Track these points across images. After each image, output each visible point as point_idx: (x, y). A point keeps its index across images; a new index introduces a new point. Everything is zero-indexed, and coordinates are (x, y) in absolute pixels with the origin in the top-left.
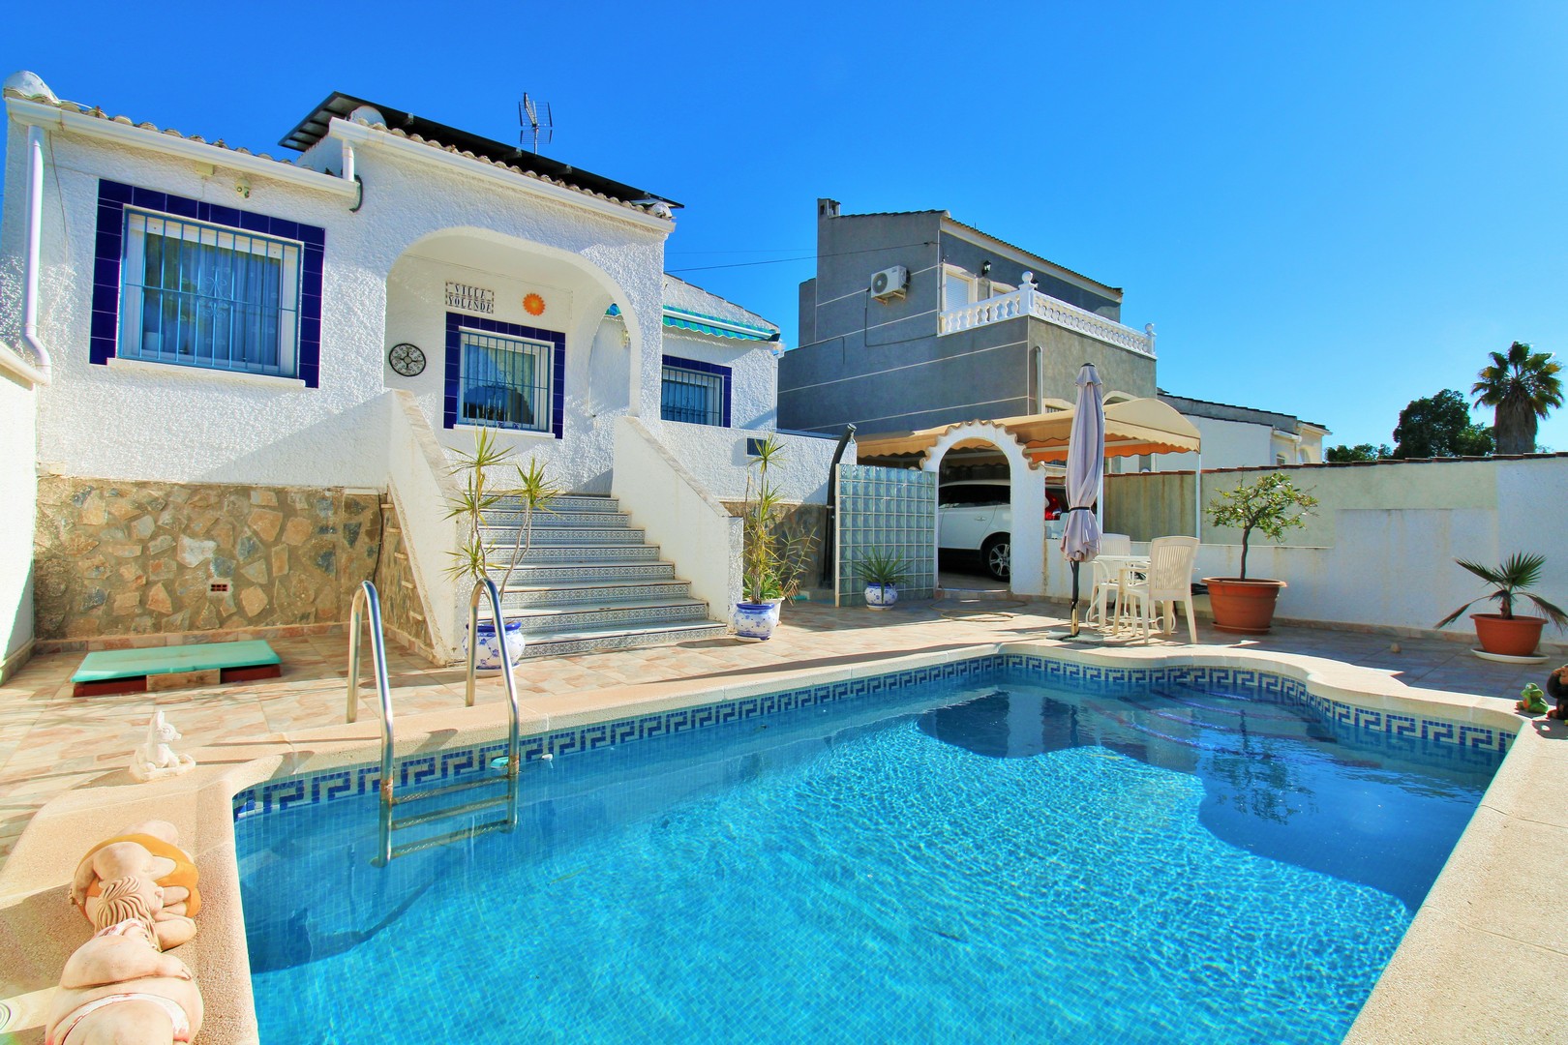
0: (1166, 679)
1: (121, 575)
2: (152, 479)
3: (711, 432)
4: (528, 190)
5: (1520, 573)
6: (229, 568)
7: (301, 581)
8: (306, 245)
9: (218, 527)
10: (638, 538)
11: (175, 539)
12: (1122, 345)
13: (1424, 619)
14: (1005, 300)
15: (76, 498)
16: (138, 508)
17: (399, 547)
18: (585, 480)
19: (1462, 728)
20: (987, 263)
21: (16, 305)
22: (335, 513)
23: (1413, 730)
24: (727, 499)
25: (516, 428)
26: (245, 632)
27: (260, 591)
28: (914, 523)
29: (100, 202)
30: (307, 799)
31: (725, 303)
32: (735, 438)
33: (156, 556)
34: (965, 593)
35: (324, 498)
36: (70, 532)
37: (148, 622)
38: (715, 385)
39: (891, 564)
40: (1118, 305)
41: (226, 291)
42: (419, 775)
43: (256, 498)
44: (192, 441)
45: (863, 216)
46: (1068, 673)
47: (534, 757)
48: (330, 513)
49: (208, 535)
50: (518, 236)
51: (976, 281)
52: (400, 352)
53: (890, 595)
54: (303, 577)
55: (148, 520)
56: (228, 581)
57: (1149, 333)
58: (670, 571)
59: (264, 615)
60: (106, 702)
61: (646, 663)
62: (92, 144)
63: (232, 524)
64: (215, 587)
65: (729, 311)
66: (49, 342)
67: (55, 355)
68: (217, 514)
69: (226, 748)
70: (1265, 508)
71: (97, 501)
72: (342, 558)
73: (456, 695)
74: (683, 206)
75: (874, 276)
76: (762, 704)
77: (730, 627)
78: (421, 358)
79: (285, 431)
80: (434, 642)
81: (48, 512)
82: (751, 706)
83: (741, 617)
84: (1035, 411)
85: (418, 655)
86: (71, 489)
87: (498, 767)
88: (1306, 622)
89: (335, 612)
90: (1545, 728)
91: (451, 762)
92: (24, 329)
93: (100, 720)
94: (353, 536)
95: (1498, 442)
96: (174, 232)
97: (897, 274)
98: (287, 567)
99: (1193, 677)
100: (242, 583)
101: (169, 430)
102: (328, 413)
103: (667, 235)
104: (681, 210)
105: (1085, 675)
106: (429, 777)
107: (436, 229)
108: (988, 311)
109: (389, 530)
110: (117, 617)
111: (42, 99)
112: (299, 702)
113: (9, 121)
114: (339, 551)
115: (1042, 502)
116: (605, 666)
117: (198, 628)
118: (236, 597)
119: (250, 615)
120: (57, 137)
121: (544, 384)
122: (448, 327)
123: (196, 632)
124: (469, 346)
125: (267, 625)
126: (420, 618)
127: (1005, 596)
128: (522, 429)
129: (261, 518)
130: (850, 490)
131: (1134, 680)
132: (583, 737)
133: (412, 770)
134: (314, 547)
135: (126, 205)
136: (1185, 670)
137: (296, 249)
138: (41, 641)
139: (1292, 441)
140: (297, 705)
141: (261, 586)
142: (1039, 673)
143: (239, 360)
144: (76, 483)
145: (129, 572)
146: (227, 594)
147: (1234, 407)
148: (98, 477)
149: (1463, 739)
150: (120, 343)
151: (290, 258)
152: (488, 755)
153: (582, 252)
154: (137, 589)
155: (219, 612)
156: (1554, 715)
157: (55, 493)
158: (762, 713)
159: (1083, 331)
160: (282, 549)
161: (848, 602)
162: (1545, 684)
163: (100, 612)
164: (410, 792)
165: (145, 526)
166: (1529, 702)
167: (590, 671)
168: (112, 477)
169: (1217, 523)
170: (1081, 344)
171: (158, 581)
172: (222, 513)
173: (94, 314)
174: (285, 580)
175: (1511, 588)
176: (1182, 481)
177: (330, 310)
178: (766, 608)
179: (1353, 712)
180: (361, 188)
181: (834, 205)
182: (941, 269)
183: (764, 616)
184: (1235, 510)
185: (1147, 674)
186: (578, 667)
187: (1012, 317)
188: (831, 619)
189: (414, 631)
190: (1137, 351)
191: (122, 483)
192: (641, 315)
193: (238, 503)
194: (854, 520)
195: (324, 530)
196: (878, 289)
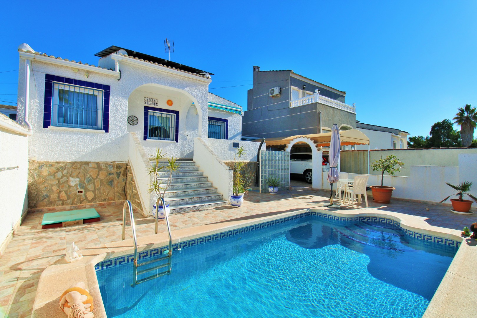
0: (359, 220)
1: (53, 189)
2: (61, 161)
3: (222, 141)
4: (168, 72)
5: (465, 187)
6: (83, 186)
7: (104, 189)
8: (105, 91)
9: (80, 174)
10: (201, 174)
11: (68, 178)
12: (345, 110)
13: (437, 199)
14: (310, 97)
15: (39, 167)
16: (57, 169)
17: (132, 179)
18: (185, 155)
19: (445, 240)
20: (304, 86)
21: (22, 112)
22: (113, 169)
23: (431, 240)
24: (227, 161)
25: (164, 139)
26: (88, 205)
27: (92, 192)
28: (283, 167)
29: (46, 81)
30: (113, 265)
31: (226, 101)
32: (229, 143)
33: (62, 183)
34: (298, 188)
35: (110, 165)
36: (38, 177)
37: (60, 202)
38: (223, 125)
39: (276, 181)
40: (344, 97)
41: (82, 105)
42: (144, 257)
43: (91, 165)
44: (72, 149)
45: (267, 71)
46: (329, 218)
47: (175, 250)
48: (112, 169)
49: (77, 177)
50: (166, 85)
51: (301, 91)
52: (131, 118)
53: (276, 190)
54: (104, 188)
55: (60, 173)
56: (83, 190)
57: (354, 106)
58: (211, 185)
59: (93, 200)
60: (52, 231)
61: (205, 215)
62: (43, 64)
63: (84, 173)
64: (79, 192)
65: (227, 103)
66: (32, 122)
67: (33, 125)
68: (80, 170)
69: (90, 250)
70: (389, 165)
71: (45, 168)
72: (115, 182)
73: (151, 228)
74: (214, 75)
75: (270, 90)
76: (240, 231)
77: (229, 202)
78: (137, 120)
79: (99, 146)
80: (143, 209)
81: (32, 171)
82: (237, 231)
83: (232, 200)
84: (319, 132)
85: (139, 213)
86: (38, 165)
87: (166, 254)
88: (401, 199)
89: (113, 198)
90: (469, 242)
91: (153, 253)
92: (25, 119)
93: (51, 237)
94: (118, 175)
95: (462, 136)
96: (67, 88)
97: (277, 89)
98: (100, 185)
99: (366, 219)
100: (87, 190)
101: (66, 147)
102: (111, 140)
103: (209, 83)
104: (213, 75)
105: (334, 219)
106: (147, 257)
107: (142, 84)
108: (305, 100)
109: (129, 174)
110: (51, 201)
111: (29, 52)
112: (107, 230)
113: (20, 58)
114: (114, 180)
115: (322, 160)
116: (193, 217)
117: (74, 204)
118: (85, 195)
119: (89, 200)
120: (33, 62)
121: (173, 126)
122: (145, 110)
123: (74, 205)
124: (151, 115)
125: (94, 202)
126: (139, 202)
127: (310, 189)
128: (166, 140)
129: (92, 171)
130: (264, 158)
131: (349, 220)
132: (189, 243)
133: (142, 255)
134: (107, 179)
135: (53, 81)
136: (364, 217)
137: (102, 92)
138: (30, 209)
139: (398, 137)
140: (106, 232)
141: (92, 191)
142: (321, 217)
143: (85, 125)
144: (40, 163)
145: (55, 188)
146: (83, 194)
147: (380, 126)
148: (46, 161)
149: (446, 243)
150: (52, 121)
151: (100, 95)
152: (163, 250)
153: (184, 89)
154: (57, 193)
155: (80, 199)
156: (472, 237)
157: (34, 166)
158: (240, 233)
159: (334, 106)
160: (98, 180)
161: (264, 192)
162: (470, 227)
163: (47, 200)
164: (141, 262)
165: (59, 175)
166: (465, 232)
167: (189, 219)
168: (50, 161)
169: (374, 170)
170: (333, 110)
171: (63, 191)
172: (81, 170)
173: (44, 113)
174: (99, 189)
175: (462, 192)
176: (364, 153)
177: (112, 110)
178: (240, 197)
179: (413, 234)
180: (121, 73)
181: (258, 68)
182: (291, 88)
183: (239, 200)
184: (379, 166)
185: (353, 219)
186: (185, 217)
187: (312, 103)
188: (258, 198)
189: (137, 205)
190: (350, 112)
191: (53, 162)
192: (202, 107)
193: (86, 167)
194: (265, 167)
195: (110, 174)
196: (272, 94)
